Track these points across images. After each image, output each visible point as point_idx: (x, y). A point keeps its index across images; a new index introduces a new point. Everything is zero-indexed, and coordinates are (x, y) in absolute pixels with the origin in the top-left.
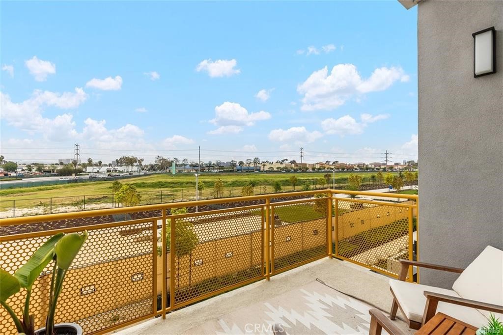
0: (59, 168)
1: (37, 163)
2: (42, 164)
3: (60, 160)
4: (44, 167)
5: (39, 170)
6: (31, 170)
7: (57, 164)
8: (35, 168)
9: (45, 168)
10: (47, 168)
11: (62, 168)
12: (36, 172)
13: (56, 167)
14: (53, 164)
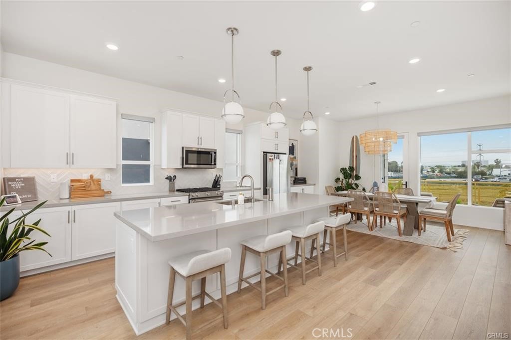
0: (460, 170)
1: (440, 165)
2: (444, 167)
3: (462, 162)
4: (445, 169)
5: (441, 171)
6: (434, 172)
7: (459, 166)
8: (438, 170)
9: (447, 170)
10: (449, 170)
11: (463, 170)
12: (438, 174)
13: (457, 169)
14: (456, 167)
